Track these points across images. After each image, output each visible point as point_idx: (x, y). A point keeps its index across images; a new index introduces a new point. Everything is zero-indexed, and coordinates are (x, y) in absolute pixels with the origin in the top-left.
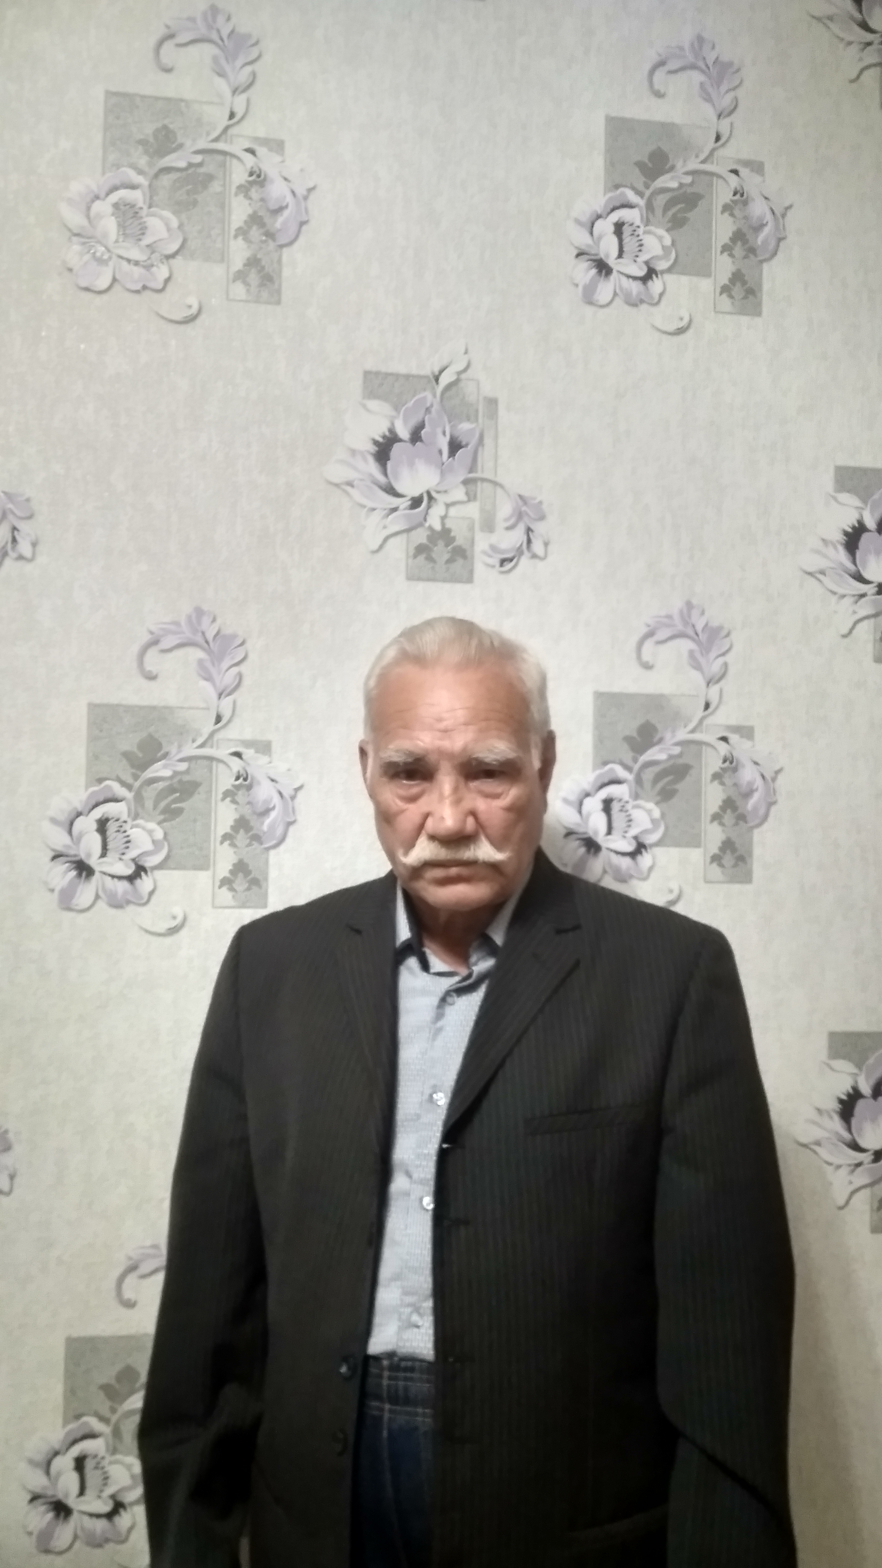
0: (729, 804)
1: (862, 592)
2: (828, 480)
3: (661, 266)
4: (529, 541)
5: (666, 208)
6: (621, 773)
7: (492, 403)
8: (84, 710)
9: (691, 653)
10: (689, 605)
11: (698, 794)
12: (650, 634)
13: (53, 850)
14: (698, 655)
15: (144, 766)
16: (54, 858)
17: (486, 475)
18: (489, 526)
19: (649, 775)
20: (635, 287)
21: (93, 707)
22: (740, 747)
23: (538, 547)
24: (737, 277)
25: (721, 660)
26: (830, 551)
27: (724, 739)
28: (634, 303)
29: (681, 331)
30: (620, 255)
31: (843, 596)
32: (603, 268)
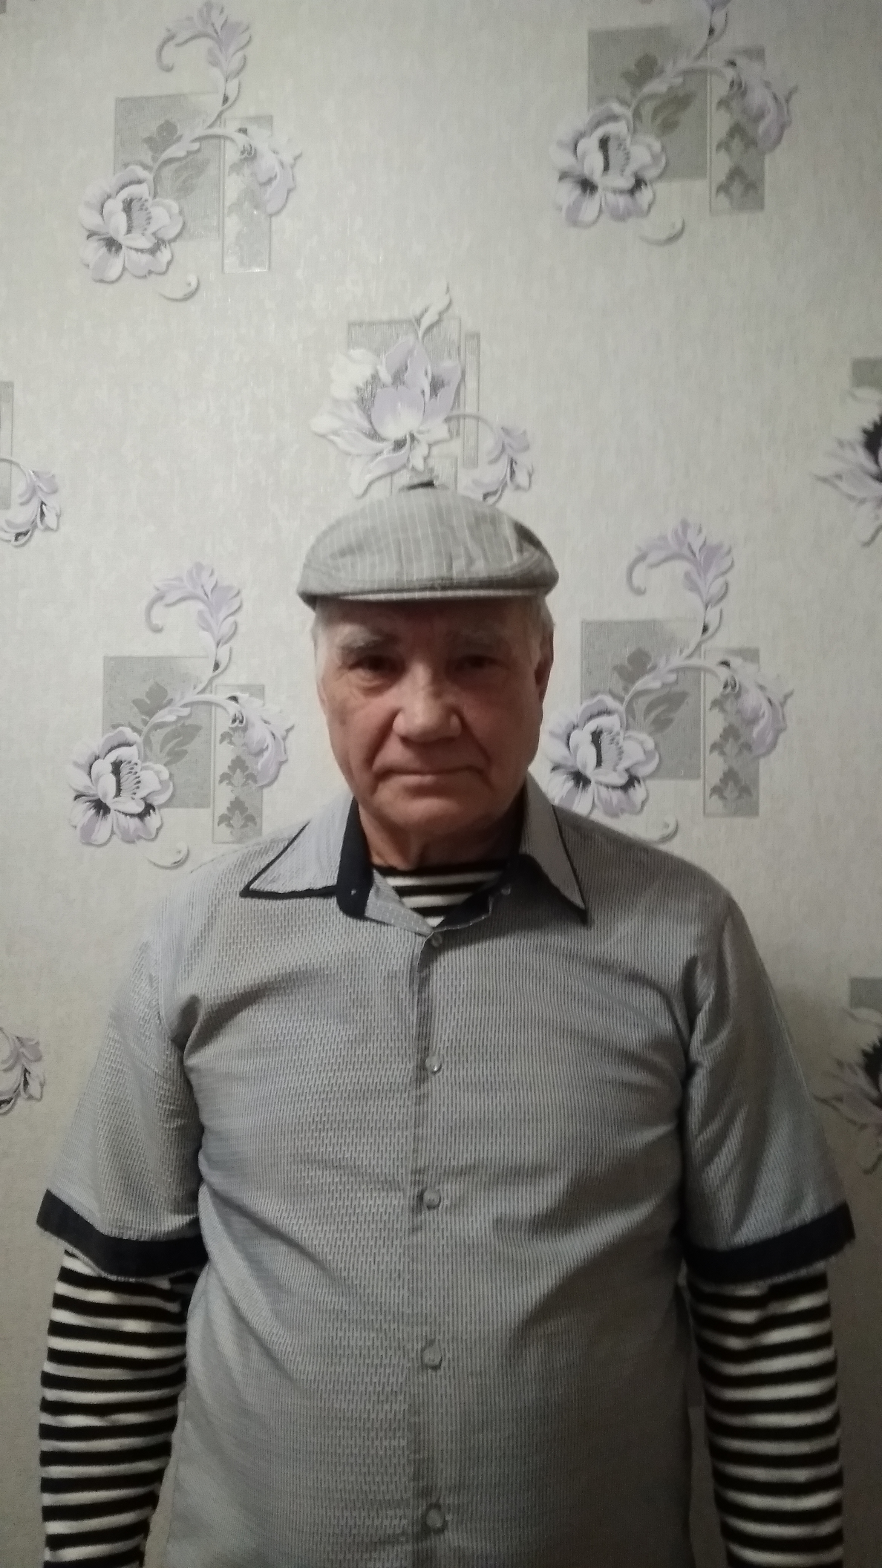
8: (100, 663)
9: (687, 575)
12: (642, 558)
13: (76, 791)
15: (151, 713)
16: (77, 797)
21: (107, 659)
22: (744, 672)
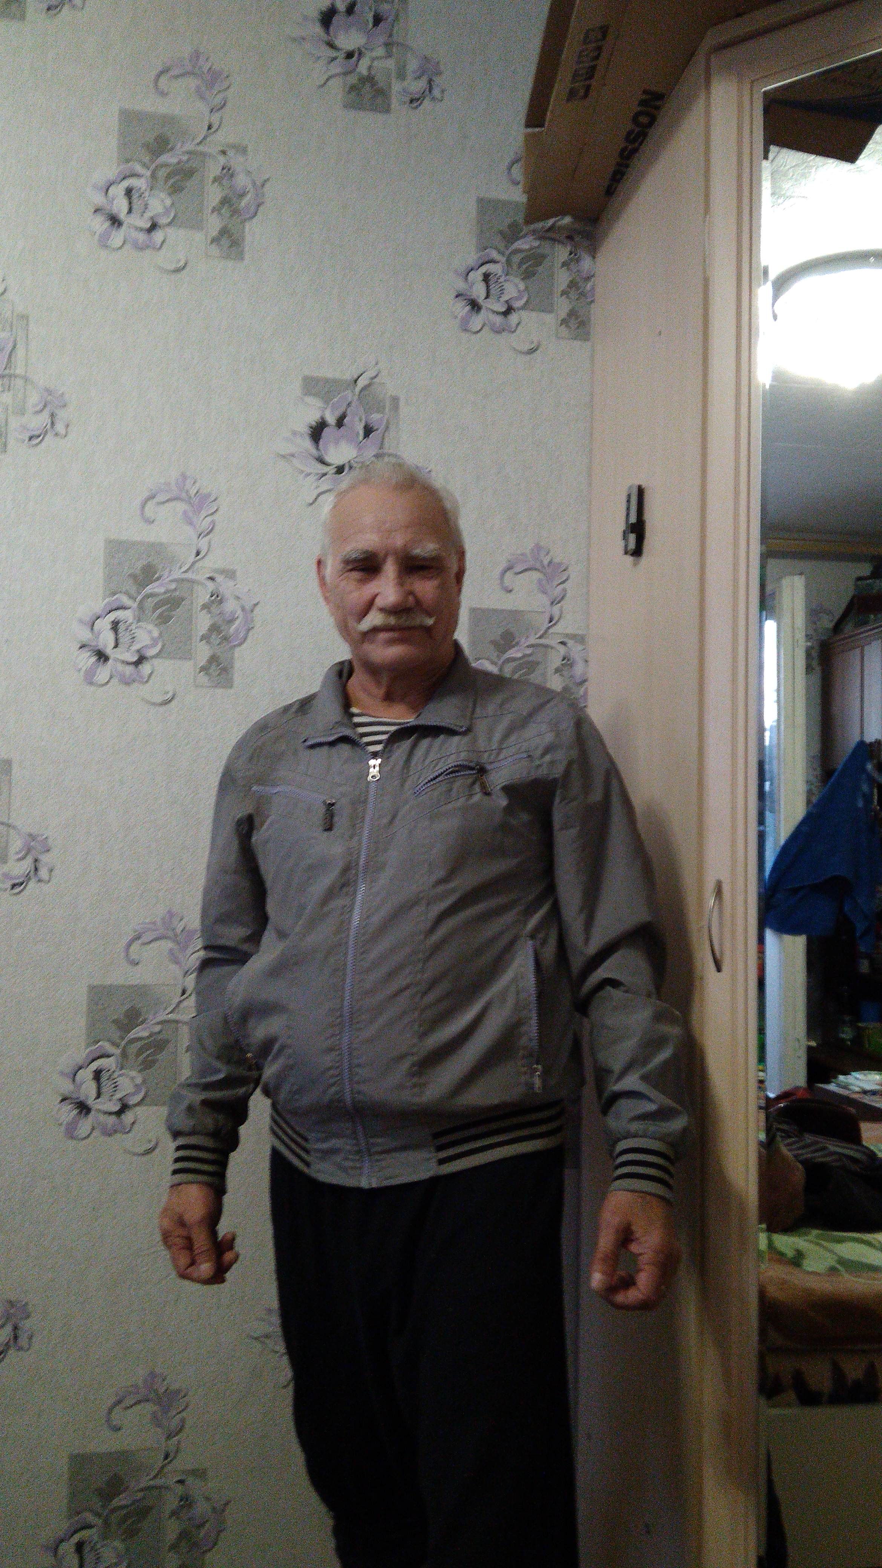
0: (214, 628)
1: (324, 472)
2: (296, 386)
3: (163, 221)
4: (53, 424)
5: (168, 177)
6: (125, 600)
7: (24, 318)
10: (184, 477)
11: (190, 620)
14: (191, 514)
17: (18, 372)
18: (22, 412)
19: (150, 603)
20: (142, 237)
23: (60, 427)
24: (224, 232)
25: (209, 519)
26: (299, 440)
27: (212, 579)
28: (140, 248)
29: (178, 270)
30: (130, 211)
31: (308, 475)
32: (115, 221)
